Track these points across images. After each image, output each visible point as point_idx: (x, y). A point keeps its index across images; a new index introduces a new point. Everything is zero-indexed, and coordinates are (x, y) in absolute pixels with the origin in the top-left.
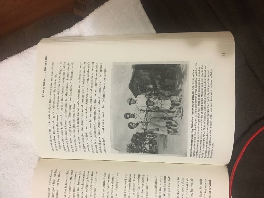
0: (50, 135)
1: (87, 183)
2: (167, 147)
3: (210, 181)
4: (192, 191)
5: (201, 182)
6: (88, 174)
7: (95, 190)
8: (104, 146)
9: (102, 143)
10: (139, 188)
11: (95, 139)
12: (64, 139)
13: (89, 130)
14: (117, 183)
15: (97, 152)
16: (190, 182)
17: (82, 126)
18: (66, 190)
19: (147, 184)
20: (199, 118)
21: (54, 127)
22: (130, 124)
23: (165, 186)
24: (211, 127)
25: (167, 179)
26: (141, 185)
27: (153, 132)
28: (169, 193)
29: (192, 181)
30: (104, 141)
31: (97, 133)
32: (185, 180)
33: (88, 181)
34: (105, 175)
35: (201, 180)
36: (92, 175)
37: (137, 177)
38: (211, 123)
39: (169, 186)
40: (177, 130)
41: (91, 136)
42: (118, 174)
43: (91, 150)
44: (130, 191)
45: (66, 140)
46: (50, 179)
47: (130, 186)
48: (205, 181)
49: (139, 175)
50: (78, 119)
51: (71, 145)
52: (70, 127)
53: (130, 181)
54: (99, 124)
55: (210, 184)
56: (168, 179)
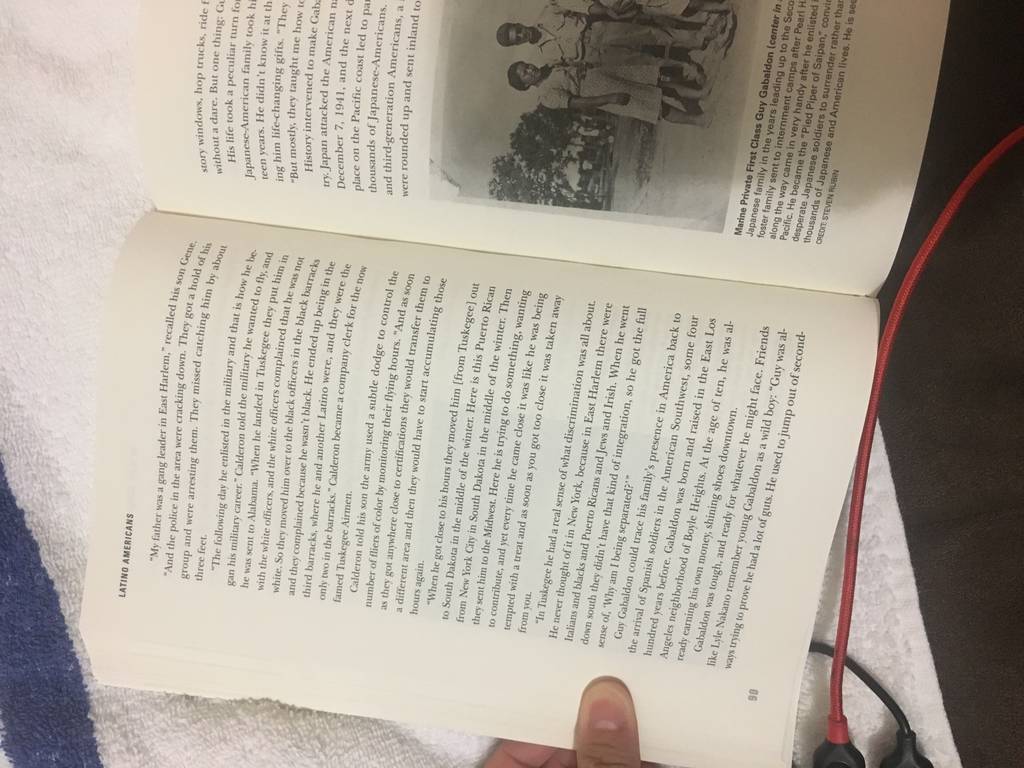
0: (198, 97)
1: (322, 302)
2: (648, 180)
3: (801, 337)
4: (723, 368)
5: (765, 340)
6: (329, 271)
7: (350, 328)
8: (405, 159)
9: (397, 147)
10: (518, 338)
11: (372, 128)
12: (252, 117)
13: (350, 87)
14: (438, 310)
15: (373, 188)
16: (721, 334)
17: (326, 66)
18: (237, 318)
19: (553, 325)
20: (795, 56)
21: (216, 64)
22: (515, 70)
23: (621, 339)
24: (838, 98)
25: (633, 316)
26: (527, 329)
27: (600, 108)
28: (635, 367)
29: (731, 330)
30: (405, 138)
31: (382, 103)
32: (703, 326)
33: (325, 293)
34: (392, 281)
35: (765, 331)
36: (345, 273)
37: (515, 299)
38: (841, 80)
39: (638, 341)
40: (700, 103)
41: (357, 111)
42: (443, 283)
43: (350, 178)
44: (482, 346)
45: (260, 125)
46: (182, 273)
47: (484, 327)
48: (784, 335)
49: (527, 294)
50: (314, 37)
51: (277, 145)
52: (280, 66)
53: (486, 309)
54: (393, 64)
55: (800, 348)
56: (638, 316)
